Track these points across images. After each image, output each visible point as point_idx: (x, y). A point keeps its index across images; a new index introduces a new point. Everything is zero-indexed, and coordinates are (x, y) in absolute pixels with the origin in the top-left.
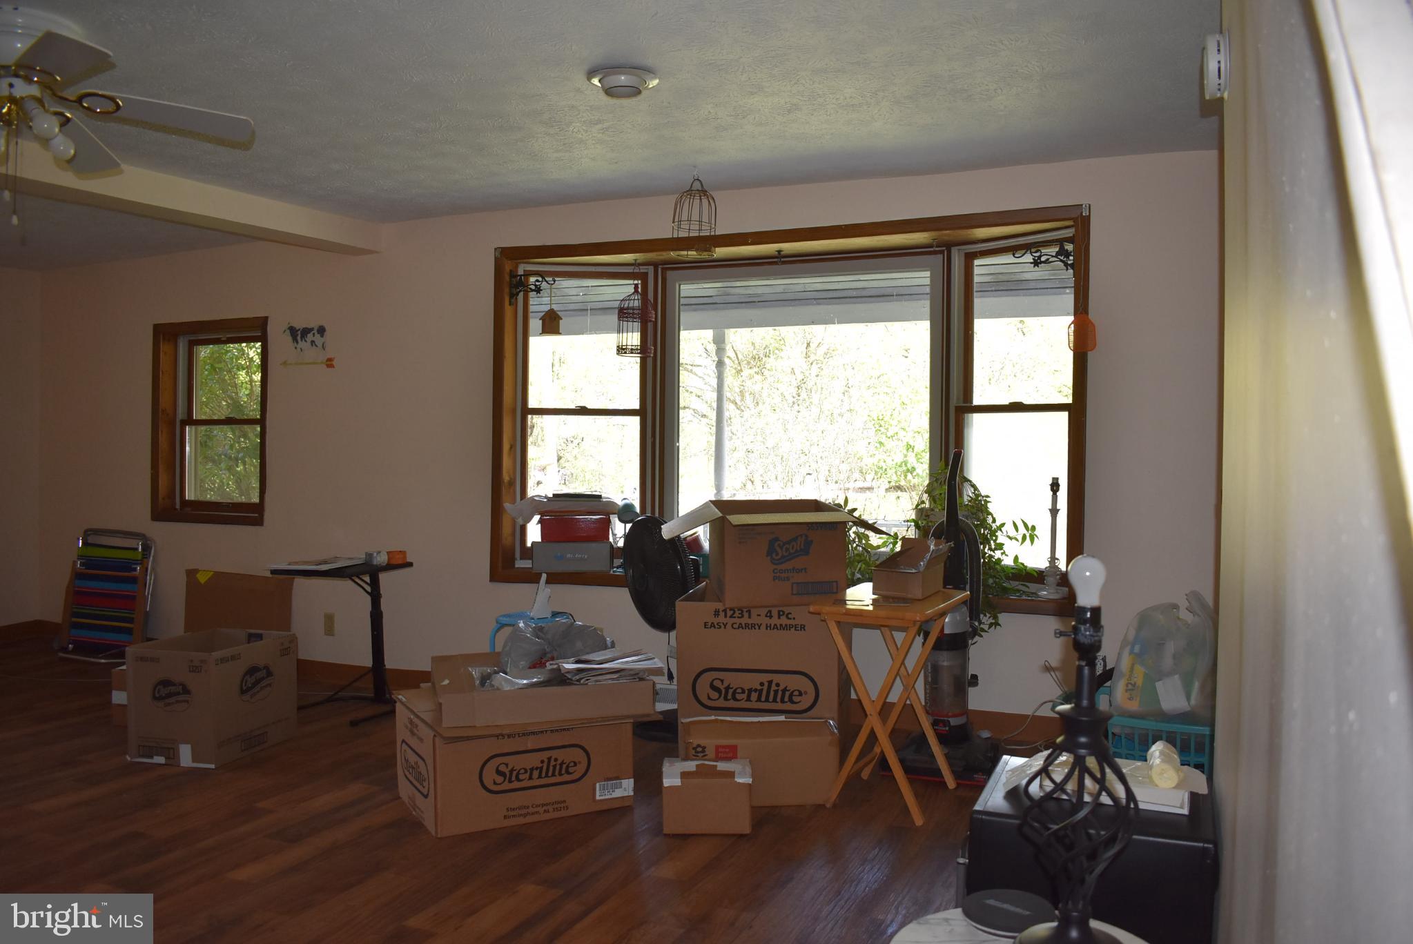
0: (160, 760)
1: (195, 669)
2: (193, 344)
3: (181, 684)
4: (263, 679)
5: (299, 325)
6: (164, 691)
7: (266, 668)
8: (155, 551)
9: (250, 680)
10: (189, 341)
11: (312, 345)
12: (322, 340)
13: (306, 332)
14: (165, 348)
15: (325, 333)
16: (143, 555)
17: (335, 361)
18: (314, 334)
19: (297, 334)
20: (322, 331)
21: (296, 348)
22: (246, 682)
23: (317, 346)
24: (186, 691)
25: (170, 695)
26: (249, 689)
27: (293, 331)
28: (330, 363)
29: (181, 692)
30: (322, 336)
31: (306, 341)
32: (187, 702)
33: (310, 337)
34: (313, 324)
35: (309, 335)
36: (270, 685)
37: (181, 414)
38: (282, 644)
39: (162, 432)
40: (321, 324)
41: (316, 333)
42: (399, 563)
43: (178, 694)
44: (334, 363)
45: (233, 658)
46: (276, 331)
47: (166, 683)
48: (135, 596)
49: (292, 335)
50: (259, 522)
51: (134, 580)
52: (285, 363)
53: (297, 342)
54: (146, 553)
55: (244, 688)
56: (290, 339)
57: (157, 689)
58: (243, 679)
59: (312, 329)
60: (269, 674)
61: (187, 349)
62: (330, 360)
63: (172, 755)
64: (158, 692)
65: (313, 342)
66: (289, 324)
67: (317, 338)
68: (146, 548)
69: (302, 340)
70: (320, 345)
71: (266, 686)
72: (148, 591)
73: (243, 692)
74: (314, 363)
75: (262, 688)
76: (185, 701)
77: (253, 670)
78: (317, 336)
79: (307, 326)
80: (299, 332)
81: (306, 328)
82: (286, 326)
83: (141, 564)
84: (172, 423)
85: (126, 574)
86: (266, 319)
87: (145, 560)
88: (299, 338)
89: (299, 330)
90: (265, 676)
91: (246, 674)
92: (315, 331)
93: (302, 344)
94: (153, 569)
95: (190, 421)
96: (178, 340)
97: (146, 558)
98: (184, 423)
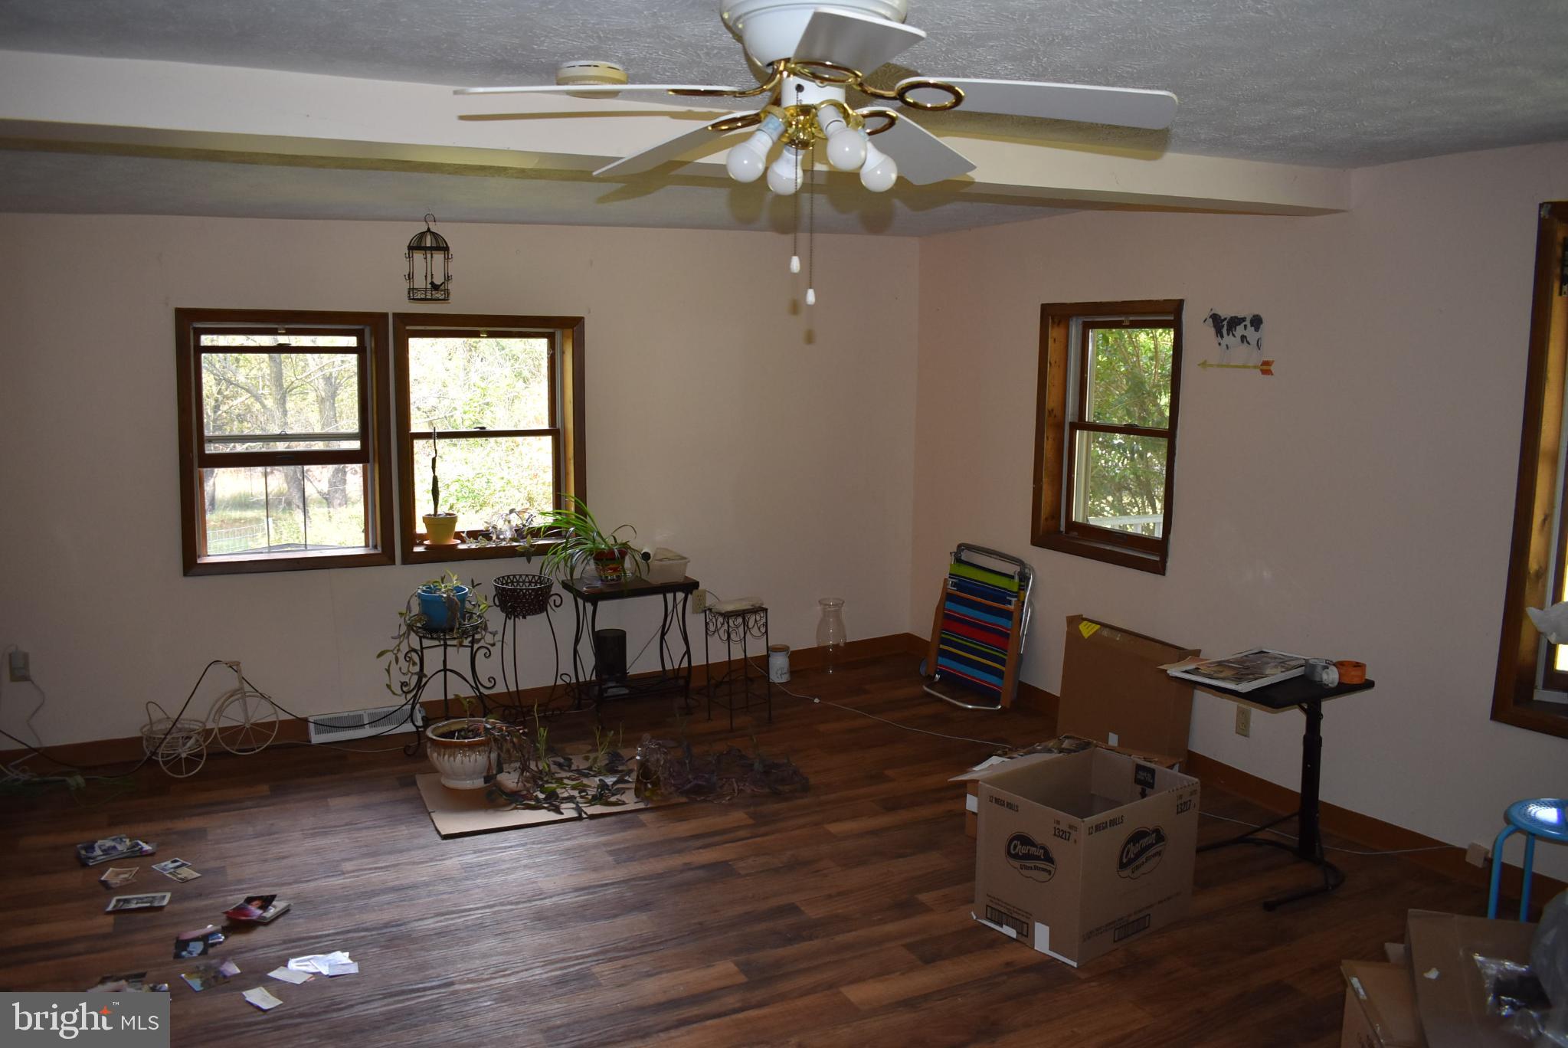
0: (1011, 932)
1: (1062, 834)
2: (1087, 326)
3: (1043, 848)
4: (1152, 845)
5: (1226, 313)
6: (1022, 850)
7: (1157, 831)
8: (1033, 582)
9: (1134, 849)
10: (1084, 322)
11: (1242, 342)
12: (1257, 335)
13: (1234, 322)
14: (1054, 333)
15: (1261, 326)
16: (1020, 586)
17: (1273, 365)
18: (1245, 326)
19: (1223, 325)
20: (1257, 322)
21: (1220, 344)
22: (1128, 852)
23: (1248, 343)
24: (1049, 859)
25: (1028, 857)
26: (1130, 861)
27: (1216, 320)
28: (1266, 368)
29: (1042, 857)
30: (1257, 329)
31: (1233, 335)
32: (1049, 872)
33: (1240, 330)
34: (1245, 311)
35: (1238, 328)
36: (1159, 853)
37: (1071, 415)
38: (1181, 797)
39: (1048, 438)
40: (1256, 313)
41: (1249, 325)
42: (1355, 682)
43: (1038, 858)
44: (1272, 368)
45: (1113, 822)
46: (1193, 319)
47: (1025, 840)
48: (1009, 634)
49: (1215, 326)
50: (1159, 568)
51: (1008, 615)
52: (1204, 364)
53: (1222, 336)
54: (1023, 584)
55: (1125, 861)
56: (1212, 331)
57: (1013, 844)
58: (1124, 849)
59: (1244, 319)
60: (1160, 837)
61: (1080, 332)
62: (1266, 363)
63: (1026, 934)
64: (1014, 850)
65: (1243, 338)
66: (1212, 310)
67: (1250, 332)
68: (1024, 579)
69: (1228, 335)
70: (1253, 342)
71: (1154, 855)
72: (1024, 629)
73: (1122, 866)
74: (1244, 367)
75: (1147, 859)
76: (1045, 870)
77: (1137, 837)
78: (1251, 329)
79: (1237, 315)
80: (1225, 323)
81: (1236, 317)
82: (1207, 314)
83: (1016, 597)
84: (1060, 426)
85: (1001, 606)
86: (1180, 303)
87: (1022, 592)
88: (1225, 331)
89: (1226, 319)
90: (1154, 842)
91: (1128, 842)
92: (1248, 323)
93: (1228, 339)
94: (1030, 601)
95: (1081, 424)
96: (1071, 323)
97: (1023, 590)
98: (1074, 427)
